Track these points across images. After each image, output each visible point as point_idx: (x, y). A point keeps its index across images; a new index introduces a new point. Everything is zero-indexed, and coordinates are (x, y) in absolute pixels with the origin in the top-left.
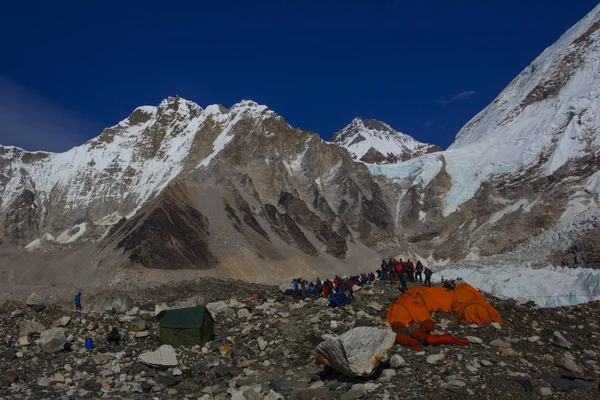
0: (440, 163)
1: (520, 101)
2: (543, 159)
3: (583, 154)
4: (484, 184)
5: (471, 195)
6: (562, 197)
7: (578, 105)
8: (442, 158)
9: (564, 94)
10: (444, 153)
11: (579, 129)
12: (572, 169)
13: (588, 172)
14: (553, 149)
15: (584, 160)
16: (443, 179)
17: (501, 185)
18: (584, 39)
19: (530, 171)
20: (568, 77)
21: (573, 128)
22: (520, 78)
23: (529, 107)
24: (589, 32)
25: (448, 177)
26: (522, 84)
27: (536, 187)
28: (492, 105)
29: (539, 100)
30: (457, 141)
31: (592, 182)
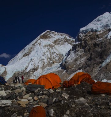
0: (5, 69)
1: (22, 56)
2: (26, 69)
3: (33, 68)
4: (14, 74)
5: (11, 76)
6: (29, 76)
7: (33, 58)
8: (5, 68)
9: (30, 55)
10: (5, 67)
11: (33, 63)
12: (31, 71)
13: (34, 71)
14: (28, 67)
15: (33, 69)
16: (5, 73)
17: (18, 74)
19: (24, 71)
20: (31, 52)
21: (32, 63)
23: (24, 58)
24: (35, 43)
25: (7, 72)
26: (22, 53)
27: (25, 74)
28: (16, 56)
29: (26, 56)
30: (8, 64)
31: (35, 73)
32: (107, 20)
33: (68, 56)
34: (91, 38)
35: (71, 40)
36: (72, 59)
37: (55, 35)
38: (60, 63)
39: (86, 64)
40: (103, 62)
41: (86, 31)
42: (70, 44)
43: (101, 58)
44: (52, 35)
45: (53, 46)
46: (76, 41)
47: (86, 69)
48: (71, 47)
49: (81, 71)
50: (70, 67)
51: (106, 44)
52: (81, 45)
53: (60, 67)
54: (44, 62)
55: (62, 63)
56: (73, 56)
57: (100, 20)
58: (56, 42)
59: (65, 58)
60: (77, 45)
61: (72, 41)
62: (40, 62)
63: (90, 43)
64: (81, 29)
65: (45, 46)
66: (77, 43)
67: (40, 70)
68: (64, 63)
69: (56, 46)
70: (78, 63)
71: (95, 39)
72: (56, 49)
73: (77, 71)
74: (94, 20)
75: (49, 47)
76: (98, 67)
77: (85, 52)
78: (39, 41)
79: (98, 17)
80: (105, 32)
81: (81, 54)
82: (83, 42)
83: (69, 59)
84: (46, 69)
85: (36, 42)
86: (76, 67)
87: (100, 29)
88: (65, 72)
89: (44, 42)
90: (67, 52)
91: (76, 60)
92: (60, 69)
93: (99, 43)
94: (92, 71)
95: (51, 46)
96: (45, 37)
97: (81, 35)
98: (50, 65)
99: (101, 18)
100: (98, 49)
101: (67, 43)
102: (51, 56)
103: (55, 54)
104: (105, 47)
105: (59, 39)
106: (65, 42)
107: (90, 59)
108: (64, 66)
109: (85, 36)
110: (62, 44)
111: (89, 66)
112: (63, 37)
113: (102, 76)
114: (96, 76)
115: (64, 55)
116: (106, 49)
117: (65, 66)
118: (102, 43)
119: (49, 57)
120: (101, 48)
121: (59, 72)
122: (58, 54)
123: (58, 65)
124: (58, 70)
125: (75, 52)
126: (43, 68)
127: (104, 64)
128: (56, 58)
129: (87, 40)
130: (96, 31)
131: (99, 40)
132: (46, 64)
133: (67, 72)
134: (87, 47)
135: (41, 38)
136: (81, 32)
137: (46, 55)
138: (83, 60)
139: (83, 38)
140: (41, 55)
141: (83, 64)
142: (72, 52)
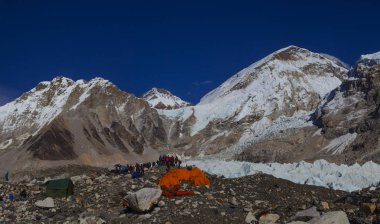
0: (192, 111)
1: (230, 88)
2: (236, 114)
3: (252, 114)
4: (210, 123)
6: (241, 131)
7: (253, 94)
8: (193, 109)
9: (248, 88)
10: (194, 107)
11: (252, 104)
12: (247, 120)
13: (253, 122)
14: (240, 111)
16: (192, 119)
17: (217, 123)
18: (259, 68)
19: (230, 119)
20: (251, 82)
21: (250, 103)
22: (231, 79)
24: (261, 66)
25: (195, 118)
26: (232, 81)
27: (232, 126)
29: (238, 89)
30: (201, 102)
31: (253, 126)
33: (329, 101)
35: (342, 70)
36: (337, 108)
37: (308, 56)
38: (312, 112)
39: (366, 124)
41: (373, 62)
42: (339, 77)
44: (301, 54)
45: (301, 76)
46: (349, 74)
48: (340, 83)
49: (355, 135)
50: (331, 123)
52: (359, 84)
53: (310, 120)
54: (277, 105)
55: (317, 112)
56: (340, 101)
58: (306, 69)
59: (323, 103)
60: (351, 82)
61: (343, 73)
62: (268, 104)
64: (364, 57)
65: (282, 73)
66: (353, 79)
67: (265, 120)
68: (320, 113)
69: (308, 77)
70: (350, 117)
72: (306, 82)
73: (346, 133)
75: (291, 76)
77: (366, 98)
78: (271, 63)
81: (357, 101)
82: (364, 79)
83: (332, 107)
84: (279, 120)
85: (264, 64)
86: (345, 126)
88: (319, 132)
89: (281, 65)
90: (329, 91)
91: (346, 112)
92: (311, 124)
95: (296, 75)
96: (285, 57)
97: (363, 66)
98: (289, 112)
101: (331, 74)
102: (293, 94)
103: (303, 92)
105: (314, 65)
106: (329, 72)
107: (374, 115)
108: (318, 120)
109: (370, 70)
110: (320, 75)
111: (371, 129)
112: (324, 62)
115: (322, 96)
117: (320, 119)
119: (289, 95)
121: (306, 129)
122: (309, 93)
123: (308, 114)
124: (306, 125)
125: (346, 96)
126: (272, 117)
128: (304, 101)
129: (372, 78)
132: (280, 108)
133: (323, 132)
135: (276, 57)
136: (362, 61)
137: (283, 92)
138: (361, 114)
139: (366, 72)
140: (272, 91)
141: (359, 121)
142: (340, 95)
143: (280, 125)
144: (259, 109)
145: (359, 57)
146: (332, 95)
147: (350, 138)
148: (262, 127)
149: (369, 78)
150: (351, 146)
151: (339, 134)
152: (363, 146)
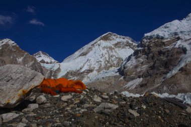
1: (79, 55)
2: (81, 69)
3: (89, 69)
4: (68, 72)
5: (64, 74)
6: (83, 77)
7: (90, 58)
8: (60, 65)
9: (87, 55)
12: (86, 72)
13: (89, 73)
14: (83, 67)
16: (59, 70)
17: (71, 73)
18: (93, 45)
19: (78, 71)
20: (89, 52)
21: (88, 63)
22: (80, 50)
23: (80, 57)
26: (80, 52)
27: (78, 74)
28: (73, 55)
29: (83, 56)
30: (64, 62)
31: (89, 75)
32: (176, 28)
33: (127, 61)
34: (156, 45)
35: (134, 45)
36: (132, 65)
37: (117, 37)
38: (119, 68)
39: (148, 73)
40: (168, 72)
41: (151, 37)
42: (132, 48)
43: (165, 68)
44: (114, 37)
45: (113, 49)
46: (138, 46)
47: (147, 78)
48: (133, 51)
49: (141, 79)
50: (128, 73)
51: (173, 53)
52: (144, 51)
53: (118, 72)
54: (101, 64)
55: (121, 68)
56: (134, 61)
57: (168, 27)
58: (117, 45)
59: (124, 63)
60: (139, 50)
62: (97, 64)
63: (155, 50)
64: (146, 35)
65: (104, 48)
66: (140, 48)
67: (95, 72)
68: (123, 68)
69: (117, 49)
70: (139, 70)
71: (160, 47)
72: (116, 52)
73: (136, 78)
74: (161, 27)
75: (108, 49)
76: (162, 78)
77: (147, 59)
78: (99, 42)
79: (166, 24)
80: (173, 40)
81: (142, 61)
82: (146, 48)
83: (129, 65)
84: (102, 72)
85: (96, 43)
86: (135, 74)
87: (167, 36)
88: (122, 78)
89: (104, 43)
90: (127, 56)
91: (136, 67)
92: (118, 74)
93: (164, 50)
94: (154, 81)
95: (111, 48)
96: (106, 39)
97: (145, 40)
98: (107, 68)
99: (169, 26)
100: (163, 58)
101: (129, 47)
102: (109, 59)
103: (114, 58)
104: (171, 56)
105: (120, 42)
106: (127, 46)
107: (152, 68)
108: (122, 72)
109: (149, 42)
110: (123, 48)
111: (151, 76)
112: (125, 41)
113: (165, 88)
114: (157, 88)
115: (124, 59)
116: (172, 58)
117: (123, 71)
118: (168, 51)
119: (107, 59)
120: (167, 57)
121: (115, 77)
122: (117, 58)
123: (116, 69)
124: (115, 74)
125: (136, 58)
126: (99, 71)
127: (169, 75)
128: (115, 62)
129: (151, 46)
130: (162, 38)
131: (164, 48)
132: (103, 66)
133: (124, 78)
134: (151, 54)
135: (102, 39)
136: (145, 38)
137: (104, 57)
138: (145, 67)
139: (147, 43)
140: (99, 57)
141: (144, 71)
142: (133, 58)
143: (103, 75)
144: (92, 66)
145: (144, 35)
146: (129, 58)
147: (139, 81)
148: (93, 76)
149: (149, 47)
150: (139, 85)
151: (133, 79)
152: (146, 85)
